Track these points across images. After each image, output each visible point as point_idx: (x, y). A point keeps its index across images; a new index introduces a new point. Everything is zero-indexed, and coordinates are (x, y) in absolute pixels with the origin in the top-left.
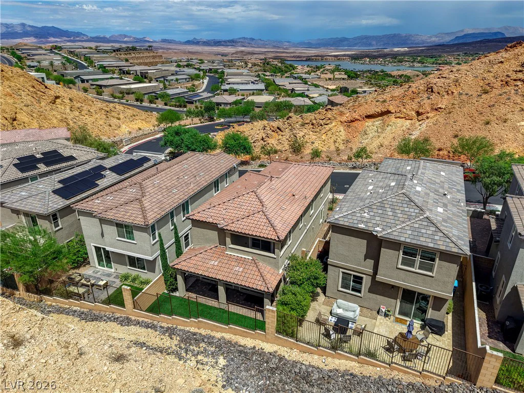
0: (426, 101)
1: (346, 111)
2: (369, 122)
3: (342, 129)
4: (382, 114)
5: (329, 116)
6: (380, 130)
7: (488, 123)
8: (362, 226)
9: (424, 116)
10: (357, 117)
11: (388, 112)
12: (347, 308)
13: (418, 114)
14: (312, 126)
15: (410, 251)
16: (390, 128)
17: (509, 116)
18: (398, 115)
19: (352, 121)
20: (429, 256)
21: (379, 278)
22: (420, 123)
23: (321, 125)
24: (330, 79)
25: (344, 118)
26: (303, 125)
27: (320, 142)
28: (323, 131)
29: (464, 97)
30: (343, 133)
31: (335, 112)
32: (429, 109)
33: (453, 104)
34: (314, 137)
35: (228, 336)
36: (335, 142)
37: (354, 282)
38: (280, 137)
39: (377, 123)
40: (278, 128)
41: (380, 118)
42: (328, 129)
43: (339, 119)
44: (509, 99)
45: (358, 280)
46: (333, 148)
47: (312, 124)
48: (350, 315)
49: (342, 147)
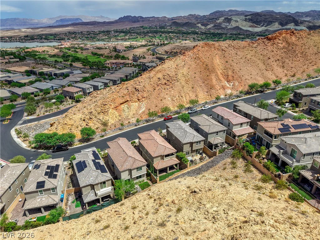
0: (139, 95)
1: (111, 103)
2: (122, 106)
3: (114, 111)
4: (126, 102)
5: (107, 107)
6: (129, 108)
7: (161, 100)
8: (189, 141)
9: (141, 100)
10: (118, 105)
11: (128, 101)
12: (190, 158)
13: (139, 100)
14: (103, 113)
15: (197, 142)
16: (132, 107)
17: (165, 97)
18: (132, 101)
19: (116, 107)
20: (200, 142)
21: (193, 149)
22: (141, 103)
23: (107, 112)
24: (6, 63)
25: (113, 107)
26: (99, 113)
27: (110, 119)
28: (109, 114)
29: (150, 92)
30: (116, 113)
31: (108, 105)
32: (141, 98)
33: (148, 95)
34: (107, 118)
35: (181, 173)
36: (116, 117)
37: (188, 153)
38: (94, 122)
39: (126, 106)
40: (90, 118)
41: (126, 103)
42: (110, 113)
43: (111, 107)
44: (162, 91)
45: (189, 152)
46: (117, 120)
47: (102, 112)
48: (191, 159)
49: (120, 118)
